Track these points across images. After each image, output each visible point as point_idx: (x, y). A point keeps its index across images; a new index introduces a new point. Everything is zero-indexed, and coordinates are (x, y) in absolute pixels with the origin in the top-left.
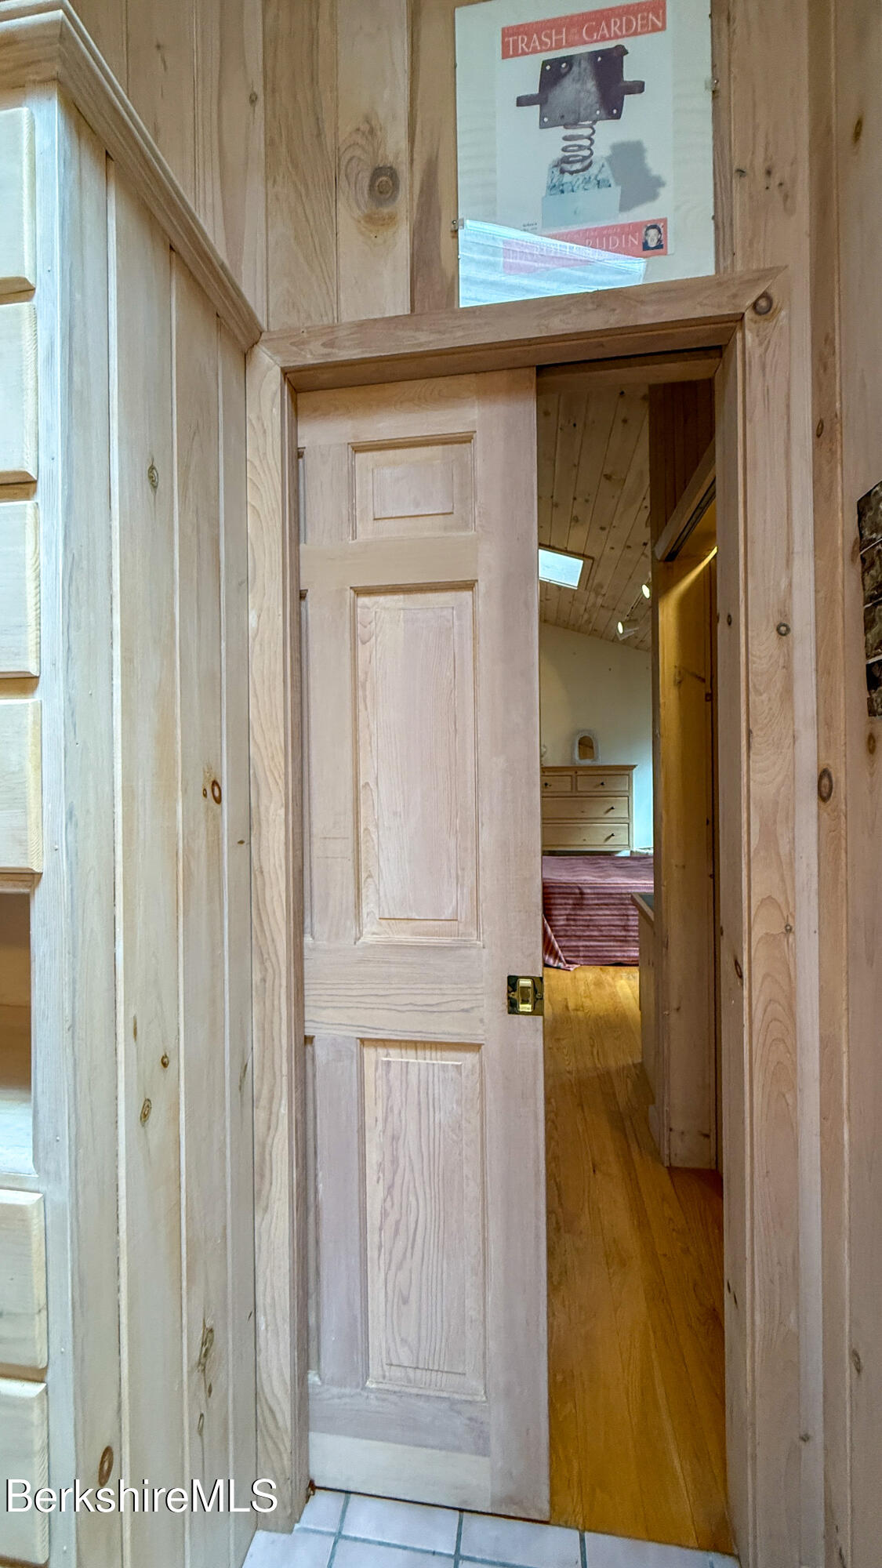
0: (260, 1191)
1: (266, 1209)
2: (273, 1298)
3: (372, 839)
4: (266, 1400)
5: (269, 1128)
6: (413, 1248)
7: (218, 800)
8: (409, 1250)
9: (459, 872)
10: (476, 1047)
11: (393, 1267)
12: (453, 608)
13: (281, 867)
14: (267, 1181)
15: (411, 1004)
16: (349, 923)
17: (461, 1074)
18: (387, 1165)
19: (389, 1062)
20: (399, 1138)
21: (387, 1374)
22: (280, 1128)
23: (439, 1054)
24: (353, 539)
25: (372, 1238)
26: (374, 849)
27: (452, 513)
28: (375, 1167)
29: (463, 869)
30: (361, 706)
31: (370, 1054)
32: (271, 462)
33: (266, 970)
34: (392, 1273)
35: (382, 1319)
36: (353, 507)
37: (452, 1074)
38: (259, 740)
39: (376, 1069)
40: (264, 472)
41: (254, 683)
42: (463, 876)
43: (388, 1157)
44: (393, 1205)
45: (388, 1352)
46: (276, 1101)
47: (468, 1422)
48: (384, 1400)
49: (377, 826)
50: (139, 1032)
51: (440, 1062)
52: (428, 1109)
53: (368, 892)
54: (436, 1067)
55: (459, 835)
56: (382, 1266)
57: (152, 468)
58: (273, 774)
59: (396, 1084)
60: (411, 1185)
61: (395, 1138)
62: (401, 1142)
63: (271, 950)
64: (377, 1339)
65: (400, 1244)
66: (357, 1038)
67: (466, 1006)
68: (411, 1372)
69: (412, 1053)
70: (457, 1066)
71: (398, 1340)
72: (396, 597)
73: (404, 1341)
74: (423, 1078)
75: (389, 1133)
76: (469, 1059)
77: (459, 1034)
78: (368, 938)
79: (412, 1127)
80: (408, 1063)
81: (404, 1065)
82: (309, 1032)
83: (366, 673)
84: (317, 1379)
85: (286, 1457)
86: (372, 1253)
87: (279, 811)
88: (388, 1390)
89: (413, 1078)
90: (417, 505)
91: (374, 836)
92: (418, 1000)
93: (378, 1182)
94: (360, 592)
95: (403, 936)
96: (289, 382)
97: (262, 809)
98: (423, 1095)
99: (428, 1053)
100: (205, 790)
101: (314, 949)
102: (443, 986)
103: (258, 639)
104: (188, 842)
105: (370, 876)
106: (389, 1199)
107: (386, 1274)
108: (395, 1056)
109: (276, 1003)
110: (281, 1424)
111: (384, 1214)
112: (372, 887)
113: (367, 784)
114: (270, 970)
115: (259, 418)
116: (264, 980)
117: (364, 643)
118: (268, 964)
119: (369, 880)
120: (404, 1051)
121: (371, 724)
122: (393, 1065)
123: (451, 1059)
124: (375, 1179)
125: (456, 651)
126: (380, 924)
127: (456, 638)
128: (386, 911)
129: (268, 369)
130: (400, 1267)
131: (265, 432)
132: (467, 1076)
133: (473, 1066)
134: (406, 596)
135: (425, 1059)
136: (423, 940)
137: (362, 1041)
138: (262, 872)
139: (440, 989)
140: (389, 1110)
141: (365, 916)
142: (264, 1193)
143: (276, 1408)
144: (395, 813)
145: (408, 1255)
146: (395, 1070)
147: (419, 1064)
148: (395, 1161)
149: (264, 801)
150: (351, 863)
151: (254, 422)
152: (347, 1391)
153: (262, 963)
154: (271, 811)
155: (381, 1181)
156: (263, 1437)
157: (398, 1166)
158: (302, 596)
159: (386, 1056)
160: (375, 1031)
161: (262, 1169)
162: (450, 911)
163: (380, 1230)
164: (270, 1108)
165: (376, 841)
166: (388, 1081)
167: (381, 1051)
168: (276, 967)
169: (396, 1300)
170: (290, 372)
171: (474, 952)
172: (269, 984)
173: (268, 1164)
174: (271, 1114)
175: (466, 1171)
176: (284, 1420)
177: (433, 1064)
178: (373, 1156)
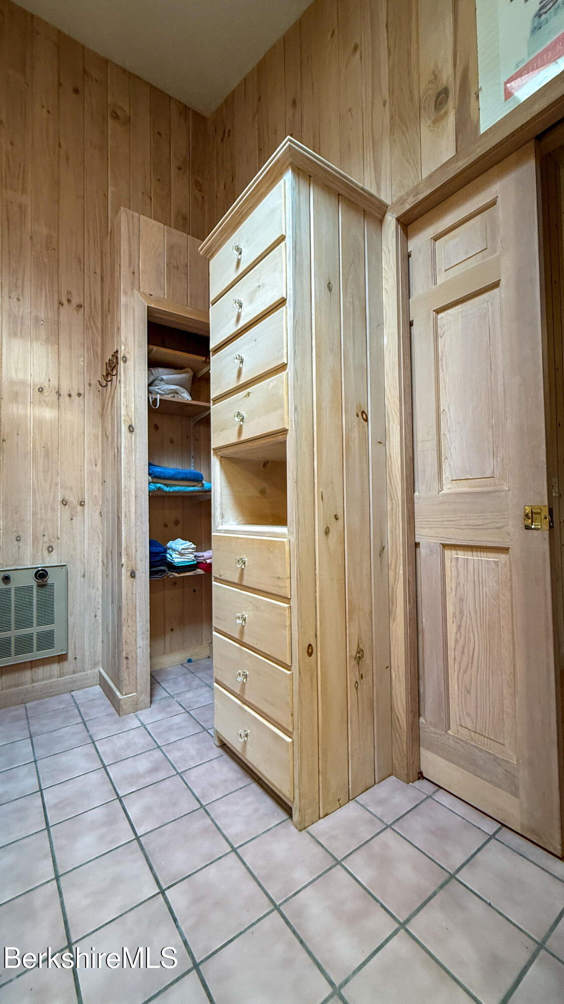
0: (392, 610)
1: (394, 620)
2: (398, 664)
3: (447, 438)
4: (396, 713)
5: (395, 580)
6: (472, 663)
7: (366, 420)
8: (470, 663)
9: (495, 450)
10: (505, 550)
11: (462, 671)
12: (488, 301)
13: (398, 454)
14: (395, 607)
15: (467, 525)
16: (435, 484)
17: (498, 566)
18: (457, 613)
19: (457, 558)
20: (463, 600)
21: (460, 731)
22: (400, 581)
23: (485, 554)
24: (435, 285)
25: (451, 653)
26: (448, 443)
27: (486, 249)
28: (452, 615)
29: (497, 447)
30: (440, 371)
31: (448, 553)
32: (392, 264)
33: (393, 504)
34: (461, 676)
35: (456, 699)
36: (435, 269)
37: (493, 565)
38: (389, 396)
39: (451, 562)
40: (390, 271)
41: (386, 370)
42: (497, 452)
43: (458, 610)
44: (461, 637)
45: (460, 718)
46: (398, 567)
47: (504, 772)
48: (458, 743)
49: (449, 431)
50: (324, 498)
51: (485, 559)
52: (479, 586)
53: (445, 467)
54: (483, 562)
55: (494, 428)
56: (456, 669)
57: (329, 283)
58: (395, 410)
59: (461, 569)
60: (471, 628)
61: (461, 600)
62: (465, 602)
63: (395, 494)
64: (454, 709)
65: (465, 659)
66: (440, 544)
67: (499, 525)
68: (473, 734)
69: (470, 553)
70: (495, 561)
71: (465, 713)
72: (457, 307)
73: (468, 715)
74: (476, 567)
75: (458, 596)
76: (502, 557)
77: (494, 542)
78: (445, 491)
79: (471, 594)
80: (467, 559)
81: (466, 560)
82: (417, 540)
83: (443, 353)
84: (424, 721)
85: (404, 744)
86: (451, 662)
87: (397, 428)
88: (459, 739)
89: (471, 567)
90: (467, 253)
91: (448, 437)
92: (472, 522)
93: (453, 623)
94: (438, 311)
95: (463, 488)
96: (401, 222)
97: (390, 427)
98: (476, 577)
99: (479, 553)
100: (357, 414)
101: (419, 498)
102: (485, 514)
103: (388, 349)
104: (348, 433)
105: (446, 458)
106: (459, 633)
107: (458, 675)
108: (461, 555)
109: (397, 519)
110: (402, 726)
111: (456, 641)
112: (447, 464)
113: (444, 410)
114: (395, 504)
115: (387, 247)
116: (392, 509)
117: (441, 337)
118: (394, 501)
119: (446, 460)
120: (465, 552)
121: (446, 379)
122: (459, 559)
123: (492, 557)
124: (452, 621)
125: (490, 325)
126: (451, 483)
127: (490, 317)
128: (454, 476)
129: (390, 220)
130: (465, 672)
131: (389, 251)
132: (502, 568)
133: (506, 562)
134: (462, 305)
135: (477, 557)
136: (475, 490)
137: (444, 546)
138: (391, 457)
139: (483, 516)
140: (458, 584)
141: (444, 480)
142: (394, 611)
143: (400, 718)
144: (458, 423)
145: (470, 665)
146: (460, 562)
147: (474, 559)
148: (461, 612)
149: (391, 424)
150: (436, 453)
151: (385, 250)
152: (438, 731)
153: (391, 500)
154: (394, 427)
155: (455, 623)
156: (395, 732)
157: (463, 615)
158: (411, 324)
159: (456, 555)
160: (449, 540)
161: (392, 599)
162: (490, 472)
163: (455, 649)
164: (396, 571)
165: (449, 439)
166: (457, 568)
167: (454, 552)
168: (397, 502)
169: (463, 691)
170: (401, 218)
171: (503, 494)
172: (394, 511)
173: (395, 597)
174: (396, 573)
175: (502, 623)
176: (403, 725)
177: (482, 560)
178: (450, 609)
